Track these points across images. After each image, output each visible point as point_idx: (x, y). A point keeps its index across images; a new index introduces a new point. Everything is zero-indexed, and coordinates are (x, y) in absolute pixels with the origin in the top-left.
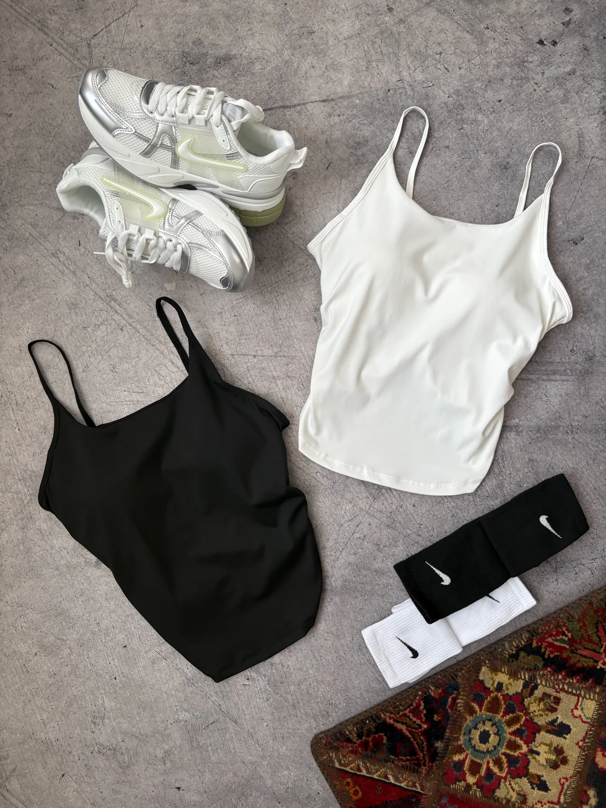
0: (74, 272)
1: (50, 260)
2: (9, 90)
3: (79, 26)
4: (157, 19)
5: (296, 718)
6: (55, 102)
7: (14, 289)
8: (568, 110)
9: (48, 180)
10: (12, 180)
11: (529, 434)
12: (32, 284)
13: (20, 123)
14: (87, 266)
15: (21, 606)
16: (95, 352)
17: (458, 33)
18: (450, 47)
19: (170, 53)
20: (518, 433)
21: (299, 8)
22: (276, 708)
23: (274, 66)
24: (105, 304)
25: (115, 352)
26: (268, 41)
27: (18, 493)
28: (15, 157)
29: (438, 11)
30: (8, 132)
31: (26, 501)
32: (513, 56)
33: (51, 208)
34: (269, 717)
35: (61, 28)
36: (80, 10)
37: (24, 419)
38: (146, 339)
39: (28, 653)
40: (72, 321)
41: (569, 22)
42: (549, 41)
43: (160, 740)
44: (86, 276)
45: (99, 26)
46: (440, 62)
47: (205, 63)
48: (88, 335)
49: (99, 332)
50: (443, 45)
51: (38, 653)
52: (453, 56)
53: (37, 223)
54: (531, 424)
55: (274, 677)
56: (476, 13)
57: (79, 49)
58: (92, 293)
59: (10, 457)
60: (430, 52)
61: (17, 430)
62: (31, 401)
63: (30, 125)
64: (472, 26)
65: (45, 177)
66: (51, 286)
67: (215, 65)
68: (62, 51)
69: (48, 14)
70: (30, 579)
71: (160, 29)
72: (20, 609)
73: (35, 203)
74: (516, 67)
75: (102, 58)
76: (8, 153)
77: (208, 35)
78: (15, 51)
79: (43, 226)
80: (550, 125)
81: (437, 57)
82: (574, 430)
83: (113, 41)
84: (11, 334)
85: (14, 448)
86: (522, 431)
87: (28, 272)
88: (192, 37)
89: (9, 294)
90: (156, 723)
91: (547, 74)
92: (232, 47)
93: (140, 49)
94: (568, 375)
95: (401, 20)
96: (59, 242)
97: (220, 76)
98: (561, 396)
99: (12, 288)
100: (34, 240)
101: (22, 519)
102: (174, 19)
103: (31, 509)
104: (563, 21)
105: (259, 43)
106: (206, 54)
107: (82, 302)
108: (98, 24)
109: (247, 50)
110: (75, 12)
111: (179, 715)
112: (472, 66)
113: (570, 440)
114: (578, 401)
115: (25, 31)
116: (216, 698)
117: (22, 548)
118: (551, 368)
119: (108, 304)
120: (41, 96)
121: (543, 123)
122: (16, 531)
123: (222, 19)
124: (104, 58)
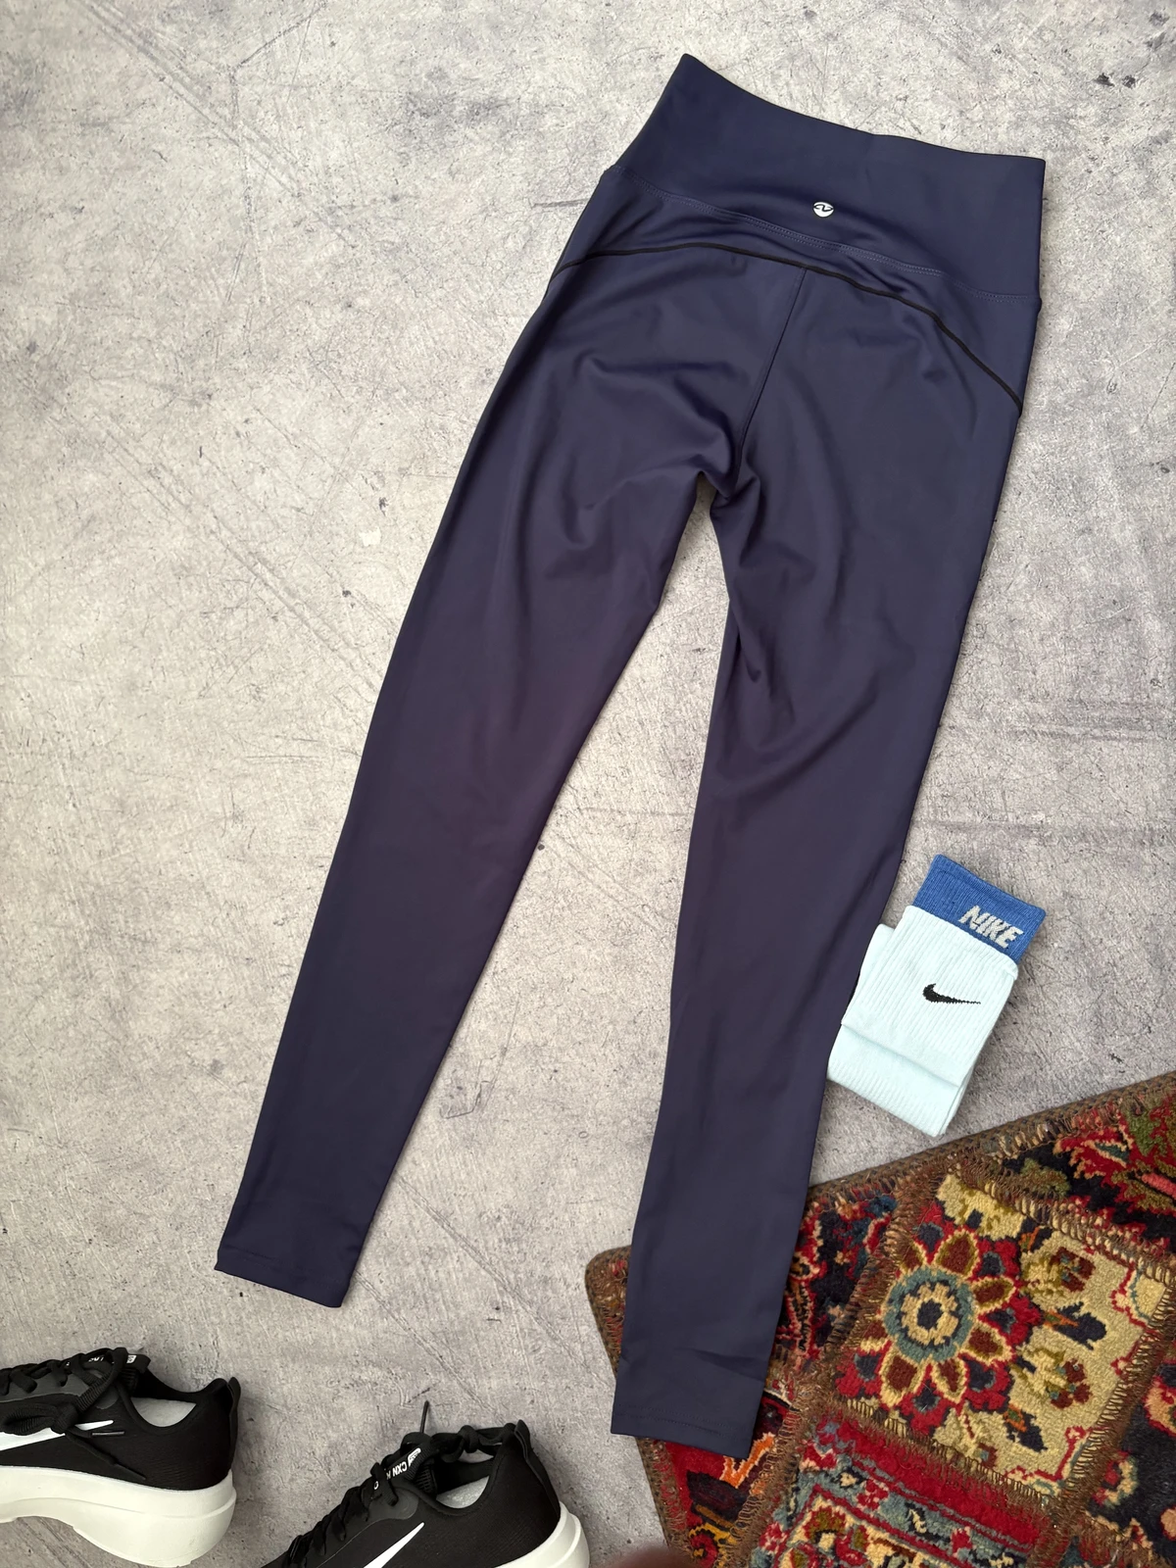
0: (188, 508)
1: (145, 483)
2: (79, 162)
3: (214, 44)
4: (363, 31)
5: (590, 1391)
6: (164, 185)
7: (76, 536)
8: (1154, 211)
9: (145, 332)
10: (79, 330)
11: (1064, 843)
12: (108, 527)
13: (97, 225)
14: (212, 496)
15: (66, 1145)
16: (222, 660)
17: (941, 59)
18: (924, 86)
19: (384, 94)
20: (1043, 841)
21: (634, 14)
22: (550, 1368)
23: (580, 119)
24: (245, 568)
25: (262, 660)
26: (572, 71)
27: (67, 927)
28: (86, 289)
29: (902, 16)
30: (76, 241)
31: (81, 944)
32: (1046, 106)
33: (151, 384)
34: (536, 1385)
35: (182, 48)
36: (218, 14)
37: (84, 785)
38: (320, 637)
39: (75, 1239)
40: (181, 599)
41: (1160, 41)
42: (1120, 77)
43: (322, 1420)
44: (210, 515)
45: (253, 43)
46: (903, 115)
47: (449, 113)
48: (210, 628)
49: (232, 623)
50: (911, 81)
51: (95, 1239)
52: (930, 103)
53: (122, 411)
54: (1070, 825)
55: (549, 1306)
56: (976, 23)
57: (214, 86)
58: (221, 547)
59: (57, 858)
60: (885, 96)
61: (71, 805)
62: (99, 751)
63: (117, 228)
64: (969, 47)
65: (141, 326)
66: (143, 533)
67: (468, 117)
68: (182, 90)
69: (157, 23)
70: (86, 1093)
71: (367, 50)
72: (62, 1152)
73: (119, 374)
74: (1052, 127)
75: (255, 103)
76: (73, 281)
77: (457, 61)
78: (94, 91)
79: (134, 418)
80: (1118, 239)
81: (899, 105)
82: (1156, 838)
83: (278, 72)
84: (66, 622)
85: (63, 841)
86: (1050, 837)
87: (102, 506)
88: (427, 64)
89: (66, 546)
90: (317, 1384)
91: (1114, 141)
92: (501, 85)
93: (328, 87)
94: (1144, 729)
95: (831, 35)
96: (162, 451)
97: (477, 138)
98: (1129, 769)
99: (71, 535)
100: (115, 445)
101: (73, 979)
102: (395, 30)
103: (91, 959)
104: (1149, 39)
105: (554, 76)
106: (452, 98)
107: (200, 563)
108: (251, 41)
109: (530, 90)
110: (208, 17)
111: (362, 1371)
112: (968, 124)
113: (1148, 859)
114: (1164, 781)
115: (114, 52)
116: (434, 1344)
117: (71, 1033)
118: (1112, 714)
119: (250, 569)
120: (139, 174)
121: (1104, 235)
122: (62, 1000)
123: (485, 32)
124: (259, 103)
